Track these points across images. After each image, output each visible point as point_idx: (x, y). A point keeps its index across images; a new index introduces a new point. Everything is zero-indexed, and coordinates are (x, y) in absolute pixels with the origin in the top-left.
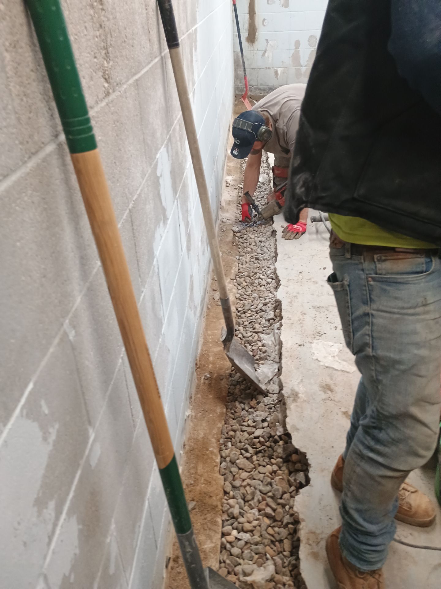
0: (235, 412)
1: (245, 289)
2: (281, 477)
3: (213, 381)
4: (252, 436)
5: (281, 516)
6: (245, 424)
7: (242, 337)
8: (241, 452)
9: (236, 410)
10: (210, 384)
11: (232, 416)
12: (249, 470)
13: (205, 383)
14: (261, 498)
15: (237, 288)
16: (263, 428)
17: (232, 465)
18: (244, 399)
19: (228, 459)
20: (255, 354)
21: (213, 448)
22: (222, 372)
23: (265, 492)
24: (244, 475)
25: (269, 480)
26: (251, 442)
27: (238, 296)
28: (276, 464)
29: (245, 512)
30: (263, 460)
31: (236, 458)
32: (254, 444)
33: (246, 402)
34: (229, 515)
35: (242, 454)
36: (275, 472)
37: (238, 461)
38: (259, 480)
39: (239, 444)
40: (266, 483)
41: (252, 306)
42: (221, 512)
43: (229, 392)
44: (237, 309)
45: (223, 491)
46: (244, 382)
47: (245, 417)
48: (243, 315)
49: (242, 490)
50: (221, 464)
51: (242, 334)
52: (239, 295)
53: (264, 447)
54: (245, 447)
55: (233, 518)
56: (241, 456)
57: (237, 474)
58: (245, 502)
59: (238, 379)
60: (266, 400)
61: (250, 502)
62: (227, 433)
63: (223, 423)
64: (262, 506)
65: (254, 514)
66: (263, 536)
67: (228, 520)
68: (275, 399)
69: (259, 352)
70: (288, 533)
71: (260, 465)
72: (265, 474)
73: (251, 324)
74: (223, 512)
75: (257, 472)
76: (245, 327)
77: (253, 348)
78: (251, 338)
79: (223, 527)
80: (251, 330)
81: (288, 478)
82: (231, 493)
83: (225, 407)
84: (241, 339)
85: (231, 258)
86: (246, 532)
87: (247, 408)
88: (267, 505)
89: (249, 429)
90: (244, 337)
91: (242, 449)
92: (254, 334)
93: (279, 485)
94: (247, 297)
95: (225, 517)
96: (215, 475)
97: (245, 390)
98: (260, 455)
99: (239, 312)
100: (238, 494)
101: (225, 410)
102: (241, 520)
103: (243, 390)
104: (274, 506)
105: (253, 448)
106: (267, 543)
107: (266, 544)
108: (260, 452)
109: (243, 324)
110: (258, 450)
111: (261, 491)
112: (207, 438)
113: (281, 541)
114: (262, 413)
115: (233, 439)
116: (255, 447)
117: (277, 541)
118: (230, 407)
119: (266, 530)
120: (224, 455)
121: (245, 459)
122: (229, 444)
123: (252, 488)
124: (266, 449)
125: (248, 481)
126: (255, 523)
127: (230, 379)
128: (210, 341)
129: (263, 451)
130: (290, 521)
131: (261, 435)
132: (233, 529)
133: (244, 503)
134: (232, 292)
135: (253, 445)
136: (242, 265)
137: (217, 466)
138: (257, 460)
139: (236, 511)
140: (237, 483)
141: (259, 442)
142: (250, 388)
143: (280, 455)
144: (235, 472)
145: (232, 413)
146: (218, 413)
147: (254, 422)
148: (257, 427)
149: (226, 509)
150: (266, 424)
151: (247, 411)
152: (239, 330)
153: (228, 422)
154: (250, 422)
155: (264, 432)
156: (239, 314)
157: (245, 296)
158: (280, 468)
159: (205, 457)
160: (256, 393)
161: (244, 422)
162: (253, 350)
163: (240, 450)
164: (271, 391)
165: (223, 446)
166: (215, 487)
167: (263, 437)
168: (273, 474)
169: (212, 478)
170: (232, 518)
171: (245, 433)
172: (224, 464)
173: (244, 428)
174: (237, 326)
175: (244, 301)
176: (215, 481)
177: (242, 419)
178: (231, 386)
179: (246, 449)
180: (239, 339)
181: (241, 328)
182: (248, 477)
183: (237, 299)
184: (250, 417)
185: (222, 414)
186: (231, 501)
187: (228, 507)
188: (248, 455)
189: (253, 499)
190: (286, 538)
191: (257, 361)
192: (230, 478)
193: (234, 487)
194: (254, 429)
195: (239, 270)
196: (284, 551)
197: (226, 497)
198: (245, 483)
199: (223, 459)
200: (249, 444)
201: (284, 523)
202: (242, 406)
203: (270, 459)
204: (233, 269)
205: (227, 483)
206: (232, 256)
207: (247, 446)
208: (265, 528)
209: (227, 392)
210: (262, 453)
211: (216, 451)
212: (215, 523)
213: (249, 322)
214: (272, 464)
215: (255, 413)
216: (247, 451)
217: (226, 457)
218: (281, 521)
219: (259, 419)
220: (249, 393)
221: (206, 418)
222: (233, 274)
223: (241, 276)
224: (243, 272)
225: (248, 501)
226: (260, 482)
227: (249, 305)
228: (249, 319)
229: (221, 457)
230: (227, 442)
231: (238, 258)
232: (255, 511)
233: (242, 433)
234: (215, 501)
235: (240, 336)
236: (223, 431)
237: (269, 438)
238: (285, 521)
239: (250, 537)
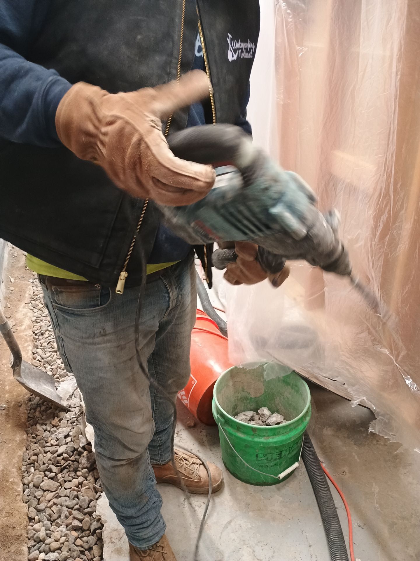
0: (37, 435)
1: (42, 311)
2: (87, 487)
3: (11, 410)
4: (56, 455)
5: (88, 525)
6: (48, 444)
7: (40, 360)
8: (45, 474)
9: (37, 433)
10: (7, 414)
11: (34, 440)
12: (55, 489)
13: (2, 414)
14: (68, 514)
15: (33, 311)
16: (67, 444)
17: (36, 490)
18: (46, 420)
19: (31, 485)
20: (54, 373)
21: (14, 477)
22: (20, 399)
23: (71, 506)
24: (50, 495)
25: (75, 493)
26: (54, 462)
27: (34, 319)
28: (82, 476)
29: (52, 532)
30: (69, 475)
31: (40, 481)
32: (58, 462)
33: (48, 422)
34: (35, 539)
35: (46, 476)
36: (81, 484)
37: (41, 484)
38: (66, 496)
39: (42, 467)
40: (72, 498)
41: (49, 326)
42: (27, 539)
43: (29, 417)
44: (34, 333)
45: (27, 518)
46: (45, 403)
47: (47, 438)
48: (41, 337)
49: (48, 511)
50: (24, 492)
51: (40, 356)
52: (36, 318)
53: (69, 462)
54: (49, 468)
55: (41, 541)
56: (46, 478)
57: (42, 497)
58: (52, 522)
59: (38, 402)
60: (68, 415)
61: (56, 521)
62: (29, 459)
63: (25, 449)
64: (69, 520)
65: (62, 531)
66: (71, 549)
67: (34, 546)
68: (77, 412)
69: (59, 370)
70: (97, 538)
71: (65, 481)
72: (71, 488)
73: (49, 344)
74: (29, 539)
75: (63, 488)
76: (43, 348)
77: (53, 367)
78: (50, 358)
79: (29, 553)
80: (50, 350)
81: (94, 485)
82: (37, 518)
83: (25, 433)
84: (40, 361)
85: (24, 282)
86: (54, 551)
87: (49, 429)
88: (74, 518)
89: (52, 449)
90: (42, 359)
91: (46, 470)
92: (53, 353)
93: (85, 496)
94: (43, 318)
95: (32, 543)
96: (17, 505)
97: (46, 411)
98: (65, 471)
99: (36, 335)
100: (43, 516)
101: (25, 436)
102: (48, 541)
103: (43, 411)
104: (80, 517)
105: (57, 466)
106: (77, 555)
107: (75, 556)
108: (65, 468)
109: (41, 346)
110: (62, 467)
111: (67, 507)
112: (7, 470)
113: (90, 549)
114: (64, 429)
115: (36, 463)
116: (59, 464)
117: (86, 550)
118: (31, 432)
119: (74, 543)
120: (26, 482)
121: (50, 479)
122: (32, 469)
123: (59, 506)
124: (71, 462)
125: (55, 500)
126: (63, 539)
127: (30, 403)
128: (6, 370)
129: (68, 467)
130: (97, 527)
131: (65, 451)
132: (40, 552)
133: (51, 524)
134: (28, 316)
135: (57, 464)
136: (37, 287)
137: (19, 495)
138: (62, 477)
139: (42, 534)
140: (42, 506)
141: (63, 459)
142: (51, 408)
143: (85, 466)
144: (39, 496)
145: (33, 438)
146: (18, 441)
147: (58, 440)
148: (60, 444)
149: (32, 535)
150: (69, 439)
151: (49, 431)
152: (37, 353)
153: (29, 447)
154: (53, 442)
155: (67, 447)
156: (36, 337)
157: (42, 318)
158: (86, 478)
159: (6, 490)
160: (57, 412)
161: (46, 443)
162: (52, 369)
163: (44, 472)
164: (72, 406)
165: (25, 474)
166: (18, 517)
167: (66, 453)
168: (80, 486)
169: (14, 509)
170: (38, 543)
171: (49, 454)
172: (27, 490)
173: (47, 449)
174: (35, 349)
175: (40, 323)
176: (18, 511)
177: (45, 441)
178: (30, 410)
179: (50, 470)
180: (38, 362)
181: (39, 350)
182: (53, 497)
183: (33, 322)
184: (53, 436)
185: (22, 441)
186: (37, 526)
187: (34, 532)
188: (53, 475)
189: (60, 516)
190: (96, 544)
191: (58, 380)
192: (35, 502)
193: (39, 511)
194: (57, 447)
195: (34, 293)
196: (95, 557)
197: (31, 524)
198: (51, 503)
199: (26, 485)
200: (53, 464)
201: (92, 531)
202: (44, 427)
203: (76, 473)
204: (27, 293)
205: (32, 509)
206: (25, 280)
207: (51, 466)
208: (73, 541)
209: (27, 417)
210: (67, 468)
211: (18, 480)
212: (20, 553)
213: (48, 342)
214: (78, 476)
215: (57, 431)
216: (51, 471)
217: (29, 483)
218: (89, 529)
219: (61, 436)
220: (51, 413)
221: (4, 450)
222: (27, 298)
223: (36, 298)
224: (38, 294)
225: (54, 520)
226: (67, 498)
227: (46, 326)
228: (47, 340)
229: (24, 484)
230: (30, 468)
231: (32, 282)
232: (63, 528)
233: (45, 455)
234: (19, 531)
235: (39, 358)
236: (25, 458)
237: (73, 452)
238: (93, 528)
239: (58, 555)
